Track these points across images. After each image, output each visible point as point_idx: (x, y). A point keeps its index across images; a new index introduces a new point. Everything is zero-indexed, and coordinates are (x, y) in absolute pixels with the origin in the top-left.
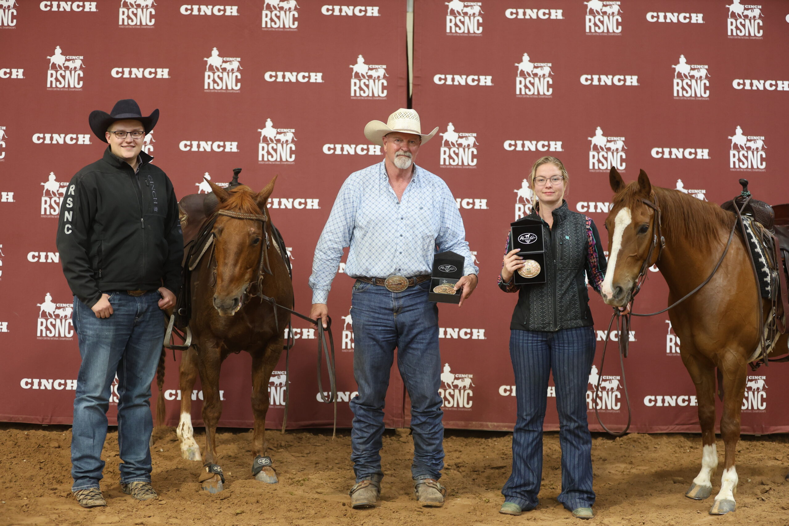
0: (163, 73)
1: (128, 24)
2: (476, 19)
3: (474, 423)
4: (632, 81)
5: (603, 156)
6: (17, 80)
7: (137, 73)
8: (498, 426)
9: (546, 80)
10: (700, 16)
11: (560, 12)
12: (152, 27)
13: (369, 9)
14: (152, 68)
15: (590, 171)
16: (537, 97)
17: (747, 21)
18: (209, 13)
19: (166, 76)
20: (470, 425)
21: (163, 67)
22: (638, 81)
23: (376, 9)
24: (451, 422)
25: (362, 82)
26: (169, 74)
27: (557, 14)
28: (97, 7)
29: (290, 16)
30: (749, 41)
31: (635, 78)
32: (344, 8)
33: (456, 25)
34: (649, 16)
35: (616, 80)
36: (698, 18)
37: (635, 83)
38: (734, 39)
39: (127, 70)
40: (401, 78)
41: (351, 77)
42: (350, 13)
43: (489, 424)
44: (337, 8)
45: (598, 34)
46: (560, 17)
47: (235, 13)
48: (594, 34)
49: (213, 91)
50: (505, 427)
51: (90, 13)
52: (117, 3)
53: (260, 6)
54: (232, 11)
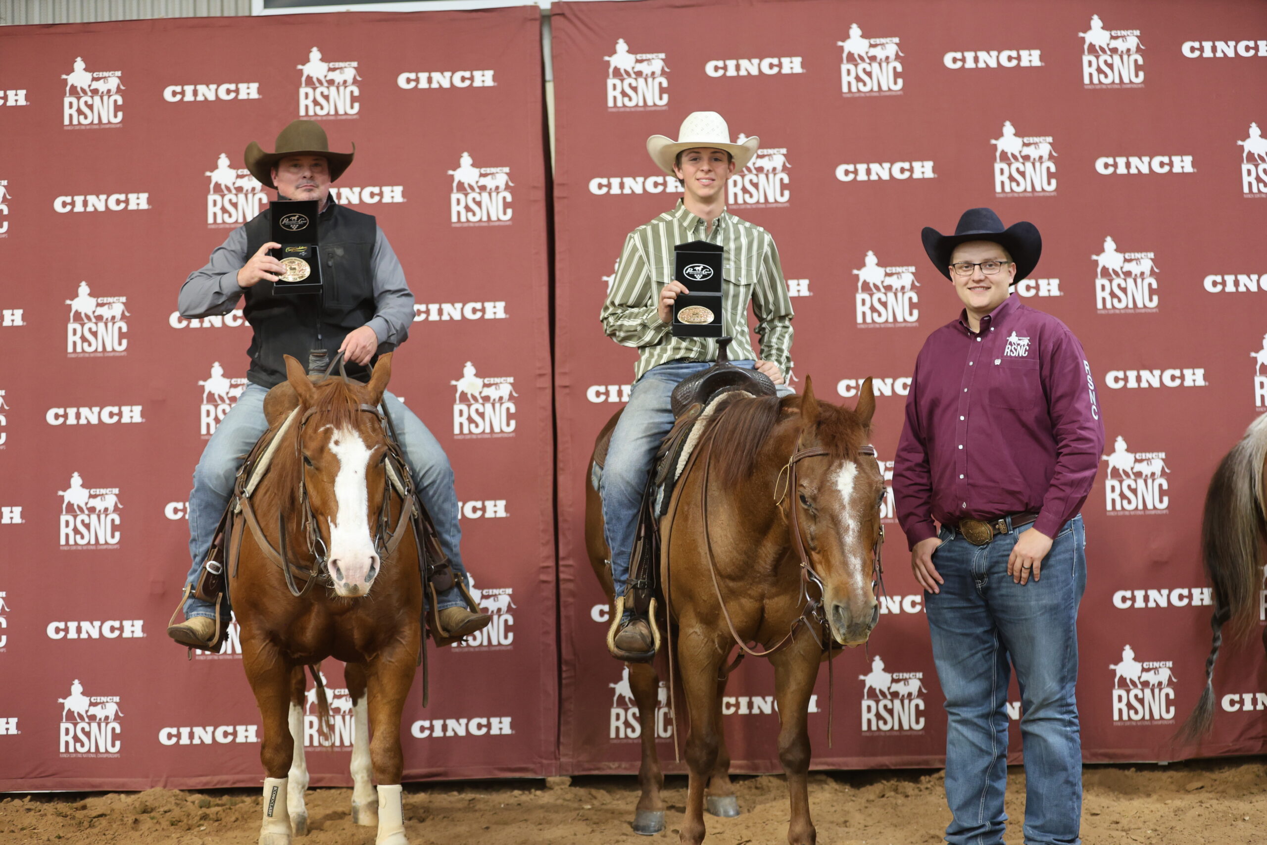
0: (139, 201)
1: (79, 124)
2: (657, 81)
4: (924, 170)
5: (879, 300)
7: (97, 203)
9: (778, 177)
10: (1036, 53)
11: (797, 61)
12: (118, 126)
13: (477, 74)
14: (120, 193)
15: (859, 326)
16: (763, 206)
17: (1116, 58)
18: (211, 97)
19: (144, 206)
20: (670, 766)
21: (138, 191)
22: (934, 170)
23: (489, 74)
25: (470, 197)
26: (149, 201)
27: (793, 65)
28: (27, 98)
29: (346, 94)
30: (1121, 92)
31: (929, 165)
32: (436, 76)
33: (624, 94)
34: (948, 60)
35: (897, 170)
36: (1031, 58)
37: (929, 174)
38: (1095, 90)
39: (79, 200)
40: (534, 187)
41: (451, 190)
42: (446, 84)
44: (423, 76)
45: (863, 95)
46: (798, 69)
47: (254, 95)
48: (857, 95)
49: (222, 226)
51: (16, 107)
52: (60, 89)
53: (295, 80)
54: (249, 91)
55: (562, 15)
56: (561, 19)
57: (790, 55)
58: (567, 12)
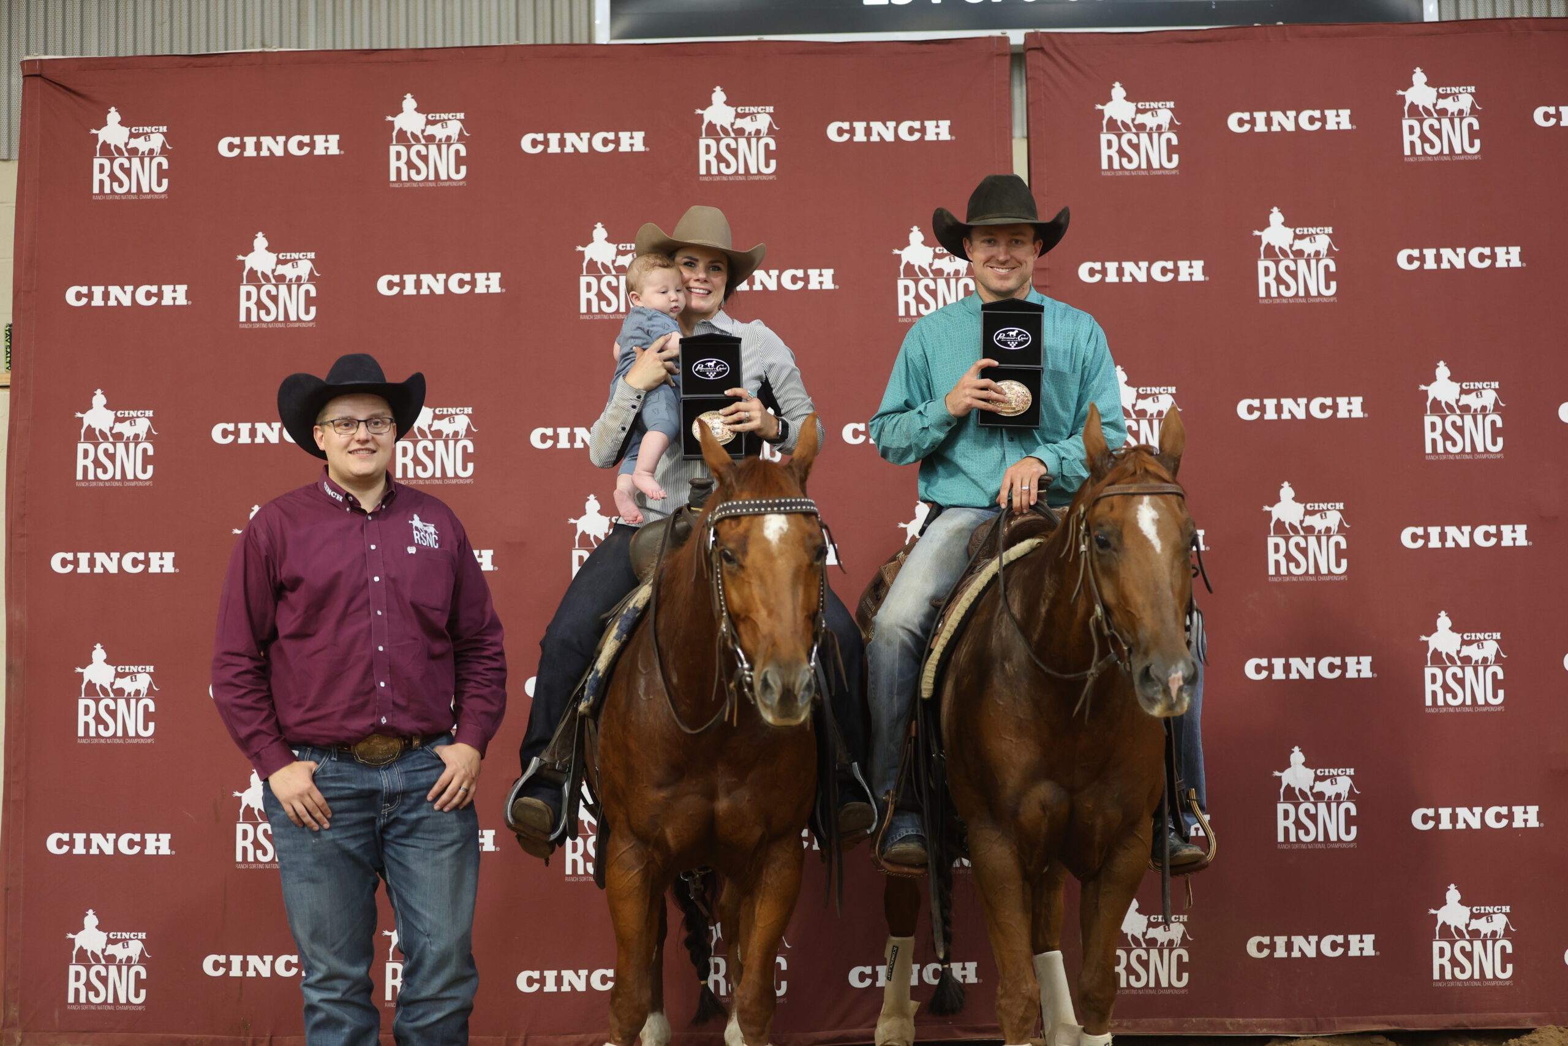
0: (489, 283)
1: (410, 180)
2: (1164, 137)
3: (1194, 1020)
4: (1509, 257)
5: (1454, 424)
6: (175, 308)
7: (433, 284)
8: (1246, 1026)
9: (1322, 263)
11: (1345, 113)
12: (461, 184)
13: (930, 125)
14: (464, 271)
15: (1427, 458)
16: (1303, 301)
18: (583, 148)
19: (495, 288)
20: (1185, 1025)
21: (487, 270)
23: (945, 124)
24: (1144, 1021)
25: (922, 284)
26: (502, 283)
27: (1339, 119)
28: (341, 145)
29: (759, 147)
31: (1515, 251)
32: (876, 126)
33: (1122, 153)
34: (1538, 116)
35: (1475, 257)
37: (1516, 263)
39: (410, 279)
41: (897, 275)
42: (889, 137)
43: (1228, 1021)
44: (860, 126)
45: (1429, 159)
46: (1346, 125)
47: (639, 147)
48: (1423, 159)
49: (598, 317)
50: (1262, 1026)
51: (327, 157)
52: (384, 134)
53: (693, 128)
54: (633, 141)
55: (1041, 49)
56: (1040, 55)
57: (1337, 107)
58: (1047, 47)
